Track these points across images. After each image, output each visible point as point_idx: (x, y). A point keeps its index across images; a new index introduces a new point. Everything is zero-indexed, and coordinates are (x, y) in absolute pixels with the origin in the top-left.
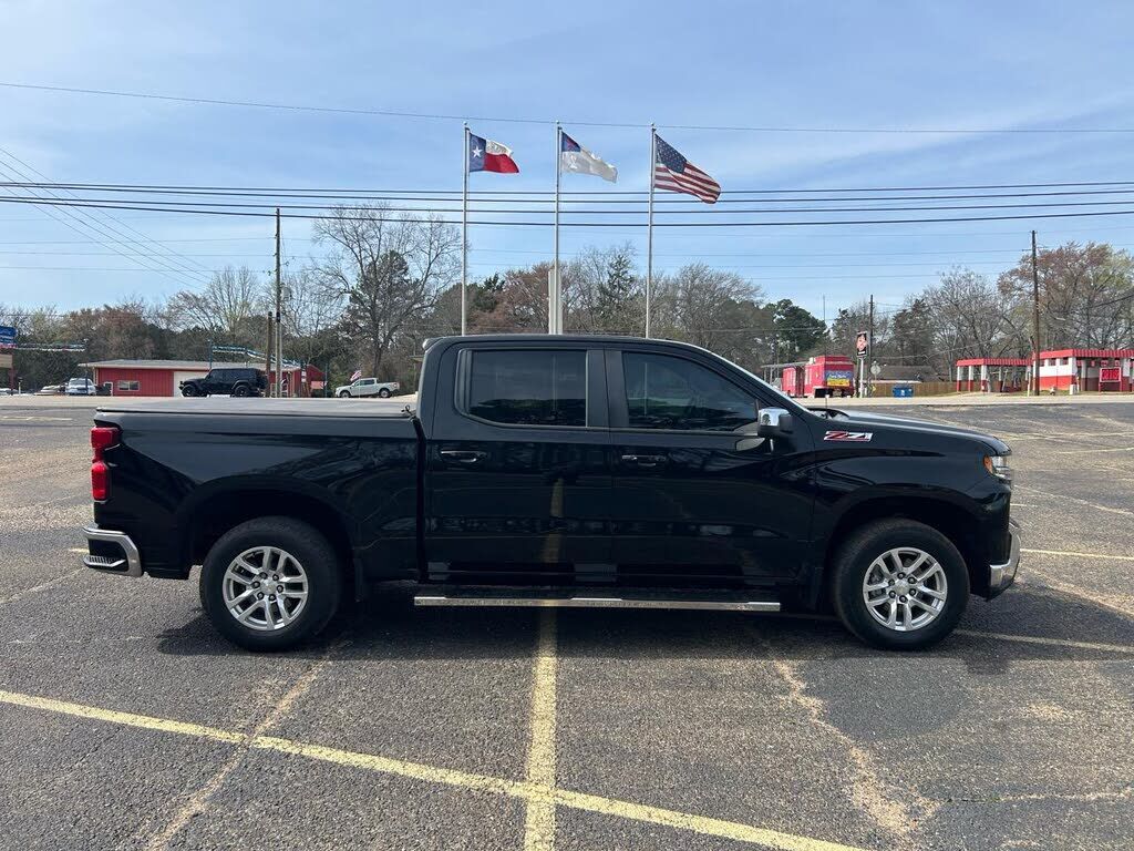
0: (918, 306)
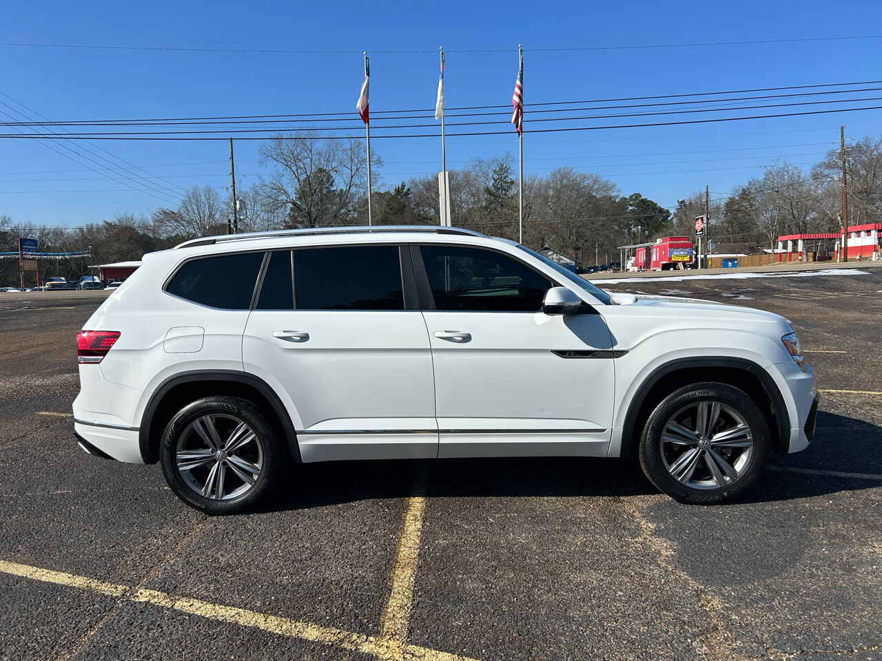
0: (744, 195)
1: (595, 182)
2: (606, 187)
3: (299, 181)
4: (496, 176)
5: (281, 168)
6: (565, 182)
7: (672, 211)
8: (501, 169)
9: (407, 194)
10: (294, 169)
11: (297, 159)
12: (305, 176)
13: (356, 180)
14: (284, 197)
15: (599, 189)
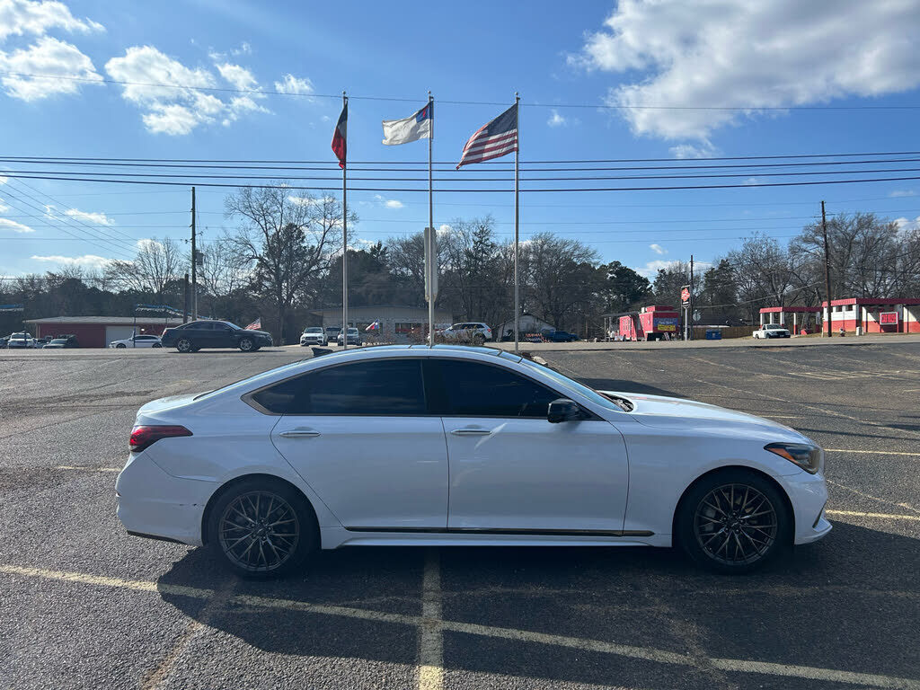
0: (724, 265)
1: (576, 248)
2: (586, 254)
3: (267, 235)
4: (477, 239)
5: (248, 221)
6: (545, 247)
7: (652, 280)
8: (482, 232)
9: (383, 253)
10: (263, 223)
11: (265, 213)
12: (274, 231)
13: (329, 237)
14: (250, 252)
15: (579, 256)
